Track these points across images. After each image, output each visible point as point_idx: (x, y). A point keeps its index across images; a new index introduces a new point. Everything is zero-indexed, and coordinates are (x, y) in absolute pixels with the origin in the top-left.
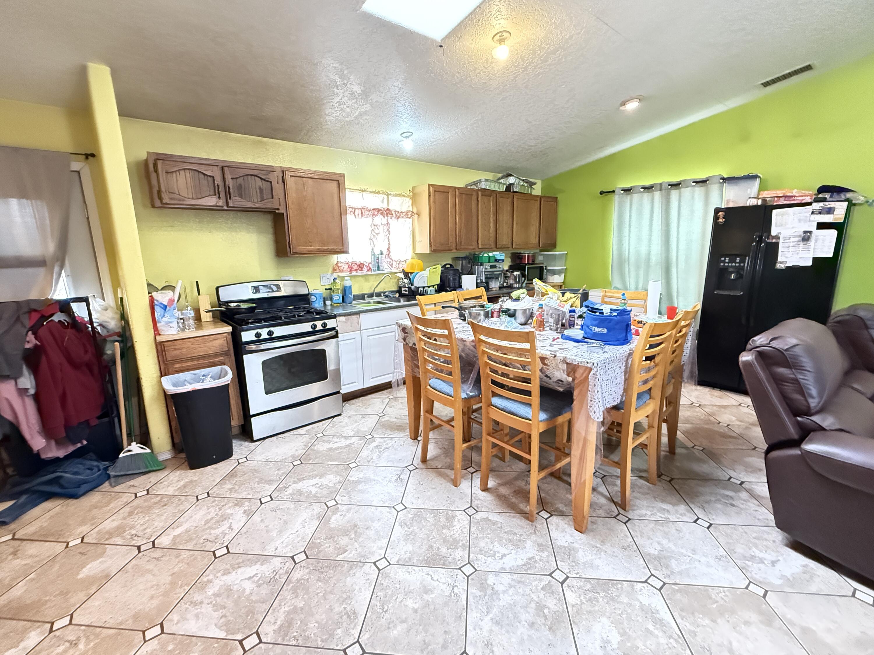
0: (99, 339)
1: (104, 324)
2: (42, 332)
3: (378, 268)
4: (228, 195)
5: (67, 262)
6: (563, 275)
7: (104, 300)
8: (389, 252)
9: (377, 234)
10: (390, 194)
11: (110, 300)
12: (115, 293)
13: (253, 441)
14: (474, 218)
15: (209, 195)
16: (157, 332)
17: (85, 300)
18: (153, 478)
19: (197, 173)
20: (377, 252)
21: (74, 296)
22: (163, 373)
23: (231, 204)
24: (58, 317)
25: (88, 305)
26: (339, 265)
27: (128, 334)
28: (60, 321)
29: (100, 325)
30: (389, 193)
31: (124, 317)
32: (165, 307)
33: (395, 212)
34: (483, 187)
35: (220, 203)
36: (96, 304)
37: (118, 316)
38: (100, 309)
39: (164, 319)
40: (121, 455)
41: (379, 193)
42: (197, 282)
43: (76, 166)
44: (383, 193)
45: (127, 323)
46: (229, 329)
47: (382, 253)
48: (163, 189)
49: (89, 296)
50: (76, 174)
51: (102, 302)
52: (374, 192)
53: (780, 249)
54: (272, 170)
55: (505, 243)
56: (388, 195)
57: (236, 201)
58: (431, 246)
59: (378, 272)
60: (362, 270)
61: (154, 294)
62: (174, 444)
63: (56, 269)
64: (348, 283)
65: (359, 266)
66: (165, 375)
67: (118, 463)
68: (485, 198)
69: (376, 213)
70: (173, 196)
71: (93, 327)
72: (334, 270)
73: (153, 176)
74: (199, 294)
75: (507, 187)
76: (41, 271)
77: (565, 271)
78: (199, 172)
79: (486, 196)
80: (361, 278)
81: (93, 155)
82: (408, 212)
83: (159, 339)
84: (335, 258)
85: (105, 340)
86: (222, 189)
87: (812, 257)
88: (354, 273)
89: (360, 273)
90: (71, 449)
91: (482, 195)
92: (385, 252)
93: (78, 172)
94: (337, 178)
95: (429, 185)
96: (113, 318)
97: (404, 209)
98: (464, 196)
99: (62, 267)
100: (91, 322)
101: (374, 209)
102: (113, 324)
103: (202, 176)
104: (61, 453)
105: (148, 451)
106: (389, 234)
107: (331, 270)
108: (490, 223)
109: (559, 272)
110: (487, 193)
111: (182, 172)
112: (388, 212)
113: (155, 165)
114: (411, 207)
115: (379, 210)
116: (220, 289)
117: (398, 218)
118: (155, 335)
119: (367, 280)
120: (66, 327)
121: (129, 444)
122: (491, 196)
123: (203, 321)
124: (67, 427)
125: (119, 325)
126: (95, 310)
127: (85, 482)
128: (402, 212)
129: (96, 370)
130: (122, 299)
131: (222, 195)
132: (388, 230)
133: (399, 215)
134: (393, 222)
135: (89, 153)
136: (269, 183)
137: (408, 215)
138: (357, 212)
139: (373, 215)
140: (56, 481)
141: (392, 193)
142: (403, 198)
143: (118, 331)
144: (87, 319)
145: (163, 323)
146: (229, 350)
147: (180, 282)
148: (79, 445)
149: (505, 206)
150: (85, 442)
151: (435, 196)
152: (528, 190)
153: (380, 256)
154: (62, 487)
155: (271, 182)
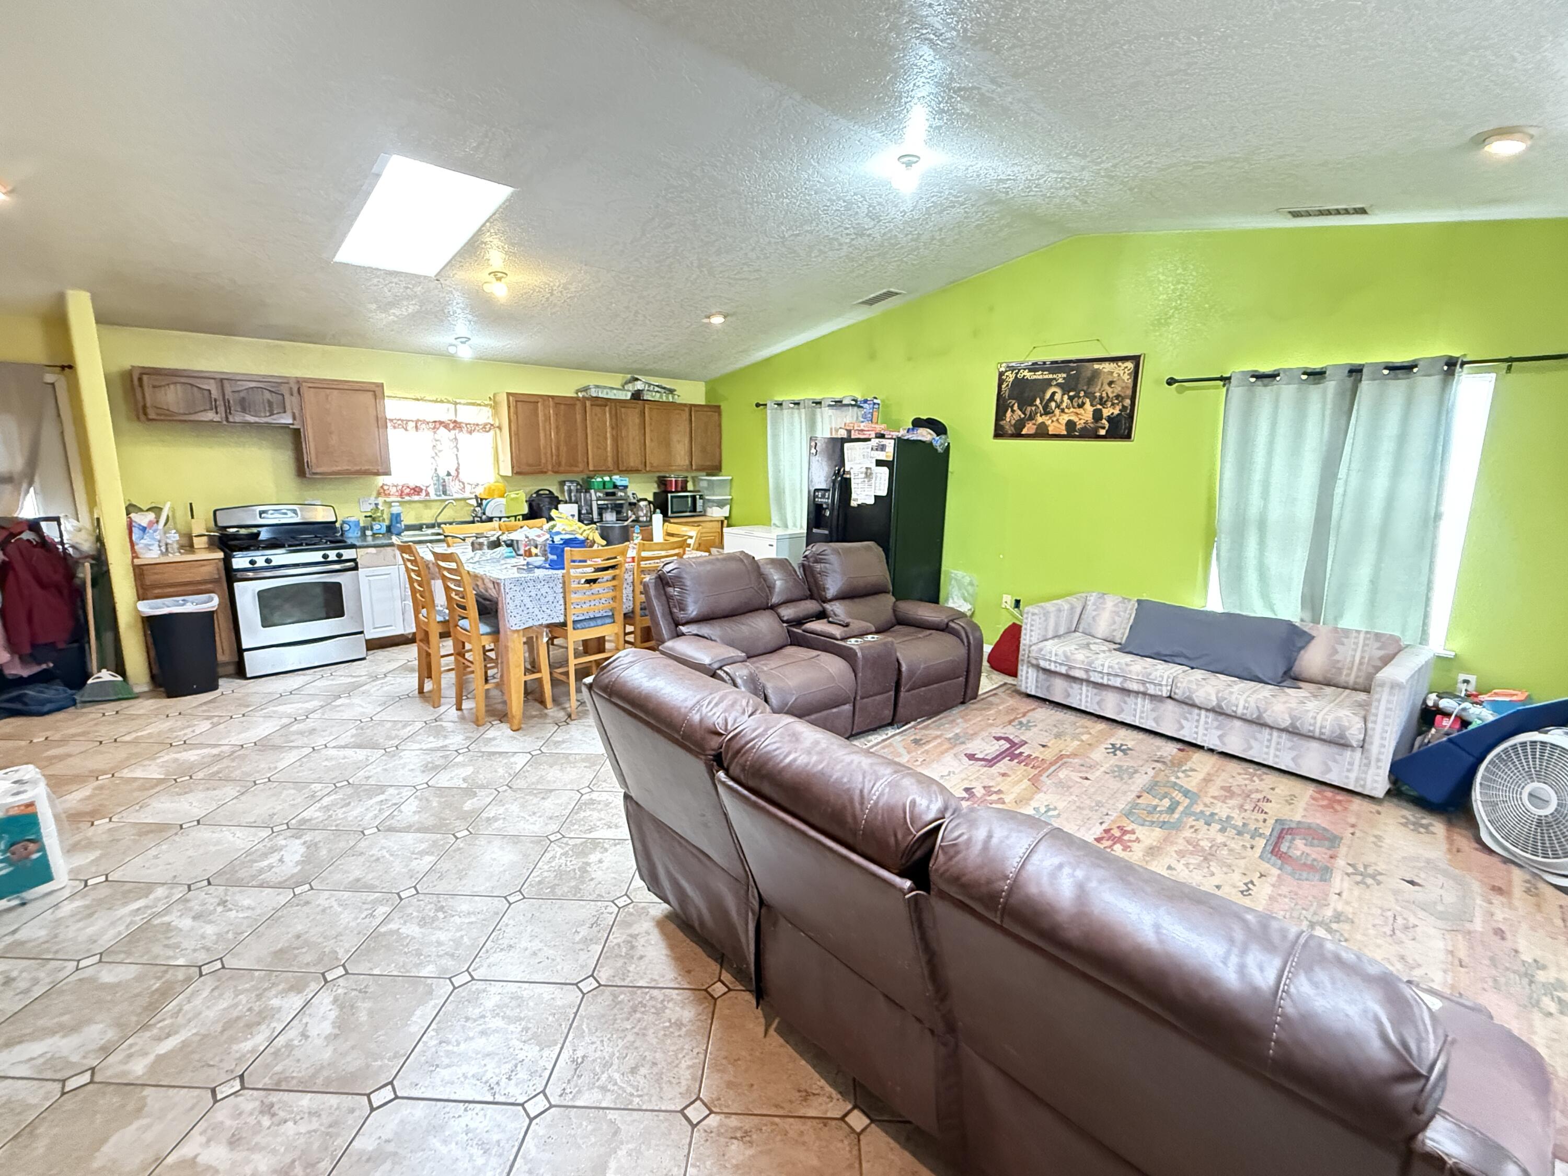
0: (70, 562)
1: (77, 546)
2: (10, 549)
3: (445, 493)
4: (228, 410)
5: (37, 479)
6: (728, 507)
7: (78, 520)
8: (458, 473)
9: (440, 451)
10: (460, 403)
11: (86, 521)
12: (91, 512)
13: (245, 678)
14: (580, 433)
15: (205, 410)
16: (135, 555)
17: (57, 519)
18: (125, 704)
19: (189, 386)
20: (442, 474)
21: (42, 515)
22: (142, 597)
23: (231, 419)
24: (27, 535)
25: (59, 525)
26: (386, 488)
27: (103, 558)
28: (28, 540)
29: (72, 546)
30: (458, 401)
31: (99, 539)
32: (144, 529)
33: (466, 424)
34: (594, 395)
35: (217, 418)
36: (68, 525)
37: (93, 539)
38: (72, 529)
39: (142, 541)
40: (90, 681)
41: (442, 401)
42: (191, 504)
43: (49, 378)
44: (449, 402)
45: (103, 544)
46: (221, 555)
47: (449, 474)
48: (148, 405)
49: (61, 515)
50: (50, 388)
51: (75, 523)
52: (436, 401)
53: (853, 486)
54: (285, 381)
55: (632, 464)
56: (456, 404)
57: (238, 417)
58: (513, 467)
59: (444, 497)
60: (418, 495)
61: (132, 515)
62: (153, 677)
63: (25, 486)
64: (396, 509)
65: (414, 489)
66: (143, 599)
67: (87, 689)
68: (598, 409)
69: (438, 425)
70: (160, 411)
71: (64, 549)
72: (379, 494)
73: (138, 390)
74: (192, 517)
75: (633, 395)
76: (8, 488)
77: (730, 502)
78: (192, 385)
79: (598, 405)
80: (418, 505)
81: (70, 367)
82: (486, 424)
83: (137, 562)
84: (381, 480)
85: (77, 563)
86: (220, 403)
87: (873, 494)
88: (407, 498)
89: (416, 498)
90: (36, 669)
91: (592, 405)
92: (453, 473)
93: (53, 384)
94: (373, 388)
95: (508, 394)
96: (86, 541)
97: (481, 421)
98: (562, 407)
99: (30, 485)
100: (62, 543)
101: (435, 422)
102: (87, 545)
103: (195, 389)
104: (25, 673)
105: (120, 678)
106: (458, 450)
107: (375, 493)
108: (606, 438)
109: (721, 504)
110: (599, 402)
111: (172, 387)
112: (457, 425)
113: (140, 380)
114: (491, 418)
115: (441, 423)
116: (218, 513)
117: (470, 433)
118: (133, 558)
119: (426, 507)
120: (35, 546)
121: (99, 671)
122: (606, 406)
123: (196, 546)
124: (33, 645)
125: (94, 547)
126: (66, 530)
127: (50, 701)
128: (478, 425)
129: (66, 592)
130: (98, 519)
131: (221, 409)
132: (456, 447)
133: (472, 429)
134: (463, 437)
135: (66, 364)
136: (280, 397)
137: (487, 428)
138: (411, 425)
139: (434, 428)
140: (19, 699)
141: (463, 401)
142: (479, 407)
143: (91, 553)
144: (57, 540)
145: (141, 545)
146: (220, 578)
147: (168, 505)
148: (44, 666)
149: (632, 418)
150: (51, 665)
151: (516, 407)
152: (667, 398)
153: (446, 478)
154: (26, 704)
155: (283, 395)
